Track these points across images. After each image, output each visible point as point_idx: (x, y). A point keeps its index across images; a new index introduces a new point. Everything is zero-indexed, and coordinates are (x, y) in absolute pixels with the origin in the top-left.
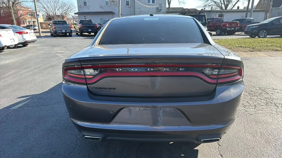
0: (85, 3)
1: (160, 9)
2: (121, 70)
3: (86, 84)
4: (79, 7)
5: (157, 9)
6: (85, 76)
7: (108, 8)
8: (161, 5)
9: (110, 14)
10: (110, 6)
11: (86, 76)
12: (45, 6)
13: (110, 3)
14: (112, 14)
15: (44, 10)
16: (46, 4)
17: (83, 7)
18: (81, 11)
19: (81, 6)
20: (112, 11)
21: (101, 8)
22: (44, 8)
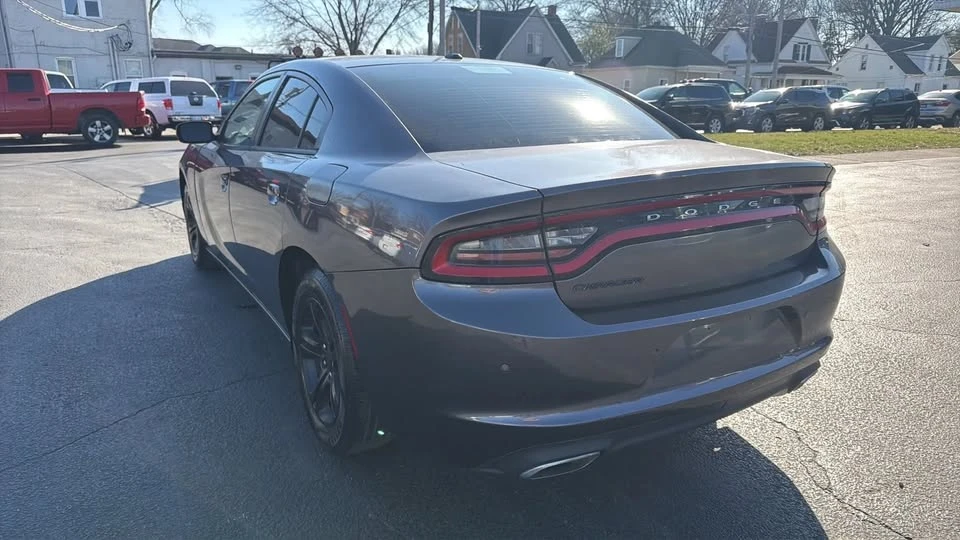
1: (124, 39)
2: (659, 216)
3: (552, 279)
5: (114, 39)
6: (546, 254)
8: (126, 25)
11: (550, 252)
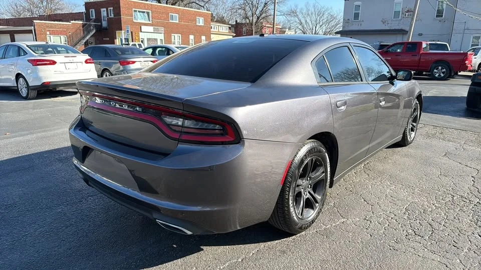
0: (356, 16)
4: (346, 21)
7: (398, 22)
9: (399, 34)
10: (401, 19)
12: (303, 21)
13: (403, 13)
14: (403, 34)
15: (299, 27)
16: (304, 17)
17: (352, 22)
18: (347, 29)
19: (348, 20)
20: (404, 28)
21: (384, 23)
22: (301, 24)
